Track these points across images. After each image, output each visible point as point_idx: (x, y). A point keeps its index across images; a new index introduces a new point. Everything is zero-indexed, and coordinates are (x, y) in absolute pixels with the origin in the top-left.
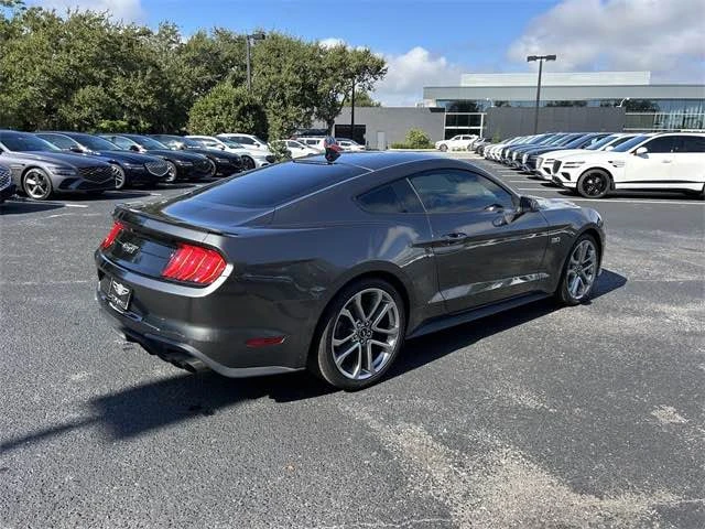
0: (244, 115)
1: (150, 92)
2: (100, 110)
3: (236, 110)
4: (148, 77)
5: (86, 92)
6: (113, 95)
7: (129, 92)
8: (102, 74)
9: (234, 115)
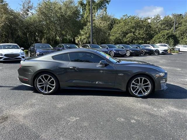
0: (169, 38)
1: (144, 33)
2: (131, 39)
3: (166, 37)
4: (144, 30)
5: (129, 35)
6: (135, 35)
7: (139, 34)
8: (133, 30)
9: (165, 38)
